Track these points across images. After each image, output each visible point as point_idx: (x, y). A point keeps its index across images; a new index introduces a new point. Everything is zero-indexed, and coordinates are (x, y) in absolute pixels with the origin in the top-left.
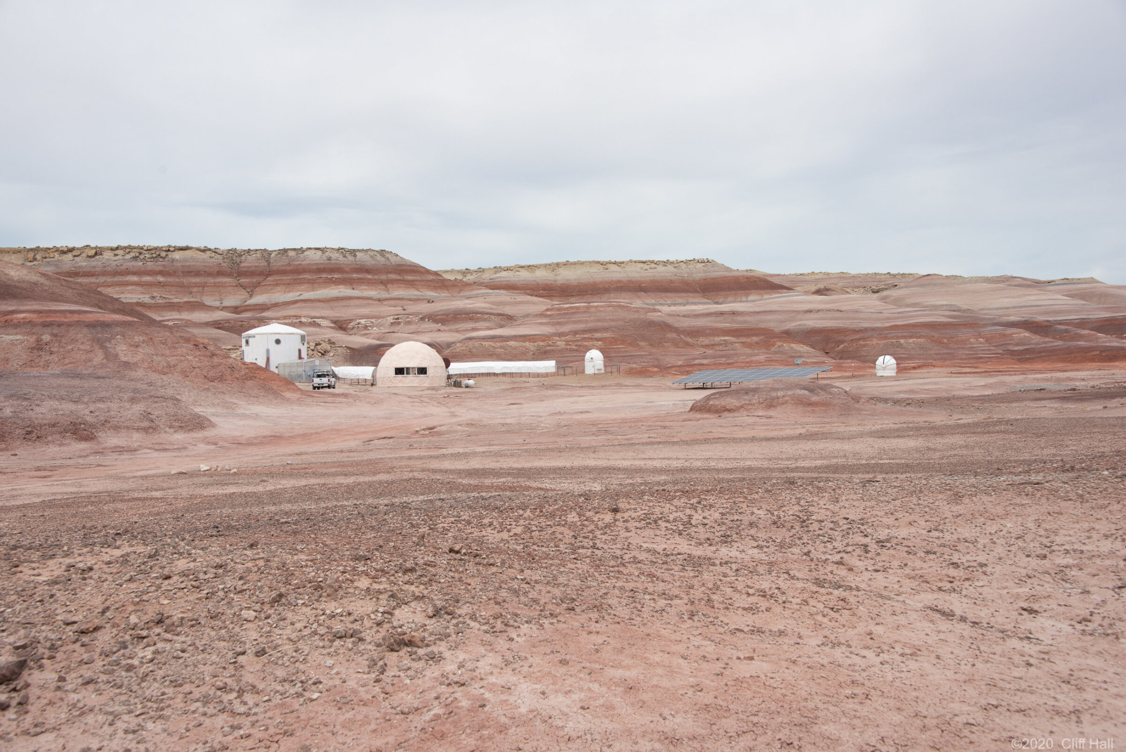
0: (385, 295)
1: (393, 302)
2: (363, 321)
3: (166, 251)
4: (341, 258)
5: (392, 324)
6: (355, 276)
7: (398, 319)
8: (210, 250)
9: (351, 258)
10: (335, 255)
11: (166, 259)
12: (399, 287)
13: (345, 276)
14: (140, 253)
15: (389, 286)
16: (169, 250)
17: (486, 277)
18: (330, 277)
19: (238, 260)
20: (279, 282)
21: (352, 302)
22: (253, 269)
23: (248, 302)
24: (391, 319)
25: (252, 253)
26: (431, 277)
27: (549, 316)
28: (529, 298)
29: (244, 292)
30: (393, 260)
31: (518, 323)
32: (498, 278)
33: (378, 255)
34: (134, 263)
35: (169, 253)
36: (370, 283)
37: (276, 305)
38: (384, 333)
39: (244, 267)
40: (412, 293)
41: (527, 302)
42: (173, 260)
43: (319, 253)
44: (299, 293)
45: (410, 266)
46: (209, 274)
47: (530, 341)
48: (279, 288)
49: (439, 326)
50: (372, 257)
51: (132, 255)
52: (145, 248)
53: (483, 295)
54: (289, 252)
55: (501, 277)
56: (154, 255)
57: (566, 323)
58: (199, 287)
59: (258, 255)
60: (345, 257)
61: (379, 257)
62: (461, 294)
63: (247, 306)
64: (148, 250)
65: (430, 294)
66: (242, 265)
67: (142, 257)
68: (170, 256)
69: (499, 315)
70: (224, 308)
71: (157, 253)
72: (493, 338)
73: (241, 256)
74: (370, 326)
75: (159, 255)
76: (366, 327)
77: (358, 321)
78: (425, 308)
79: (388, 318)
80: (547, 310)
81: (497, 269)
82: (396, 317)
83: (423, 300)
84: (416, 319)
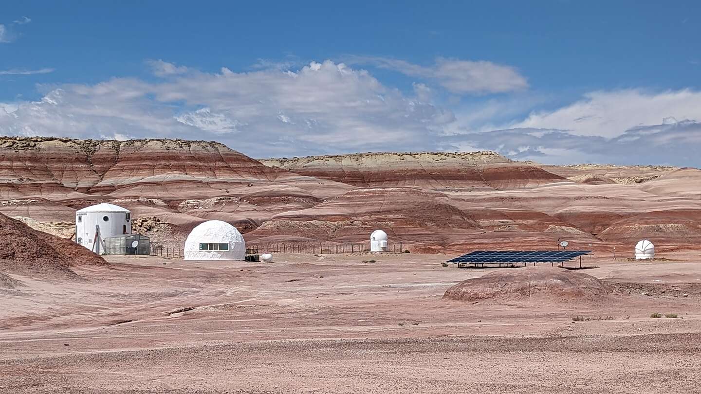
0: (212, 179)
1: (219, 186)
2: (191, 201)
3: (34, 141)
4: (178, 148)
5: (216, 204)
6: (188, 163)
7: (221, 199)
8: (70, 140)
9: (186, 148)
10: (173, 146)
11: (35, 148)
12: (225, 173)
13: (181, 163)
14: (14, 143)
15: (217, 172)
16: (37, 141)
17: (301, 164)
18: (167, 163)
19: (93, 149)
20: (125, 167)
21: (185, 186)
22: (105, 156)
23: (99, 184)
24: (214, 200)
25: (104, 143)
26: (252, 165)
27: (349, 198)
28: (334, 183)
29: (96, 176)
30: (221, 150)
31: (322, 204)
32: (310, 166)
33: (209, 145)
34: (8, 151)
35: (36, 143)
36: (200, 169)
37: (122, 186)
38: (208, 212)
39: (98, 155)
40: (235, 178)
41: (333, 187)
42: (40, 149)
43: (160, 143)
44: (141, 177)
45: (235, 155)
46: (70, 161)
47: (331, 220)
48: (125, 173)
49: (254, 206)
50: (203, 147)
51: (7, 144)
52: (18, 139)
53: (295, 181)
54: (135, 143)
55: (314, 166)
56: (25, 145)
57: (363, 205)
58: (60, 171)
59: (109, 145)
60: (181, 147)
61: (209, 148)
62: (277, 179)
63: (97, 187)
64: (20, 140)
65: (251, 178)
66: (96, 153)
67: (15, 146)
68: (38, 146)
69: (307, 197)
70: (78, 189)
71: (27, 143)
72: (298, 217)
73: (96, 145)
74: (197, 206)
75: (29, 144)
76: (193, 207)
77: (187, 201)
78: (244, 190)
80: (347, 194)
81: (310, 159)
82: (219, 198)
83: (244, 183)
84: (236, 200)
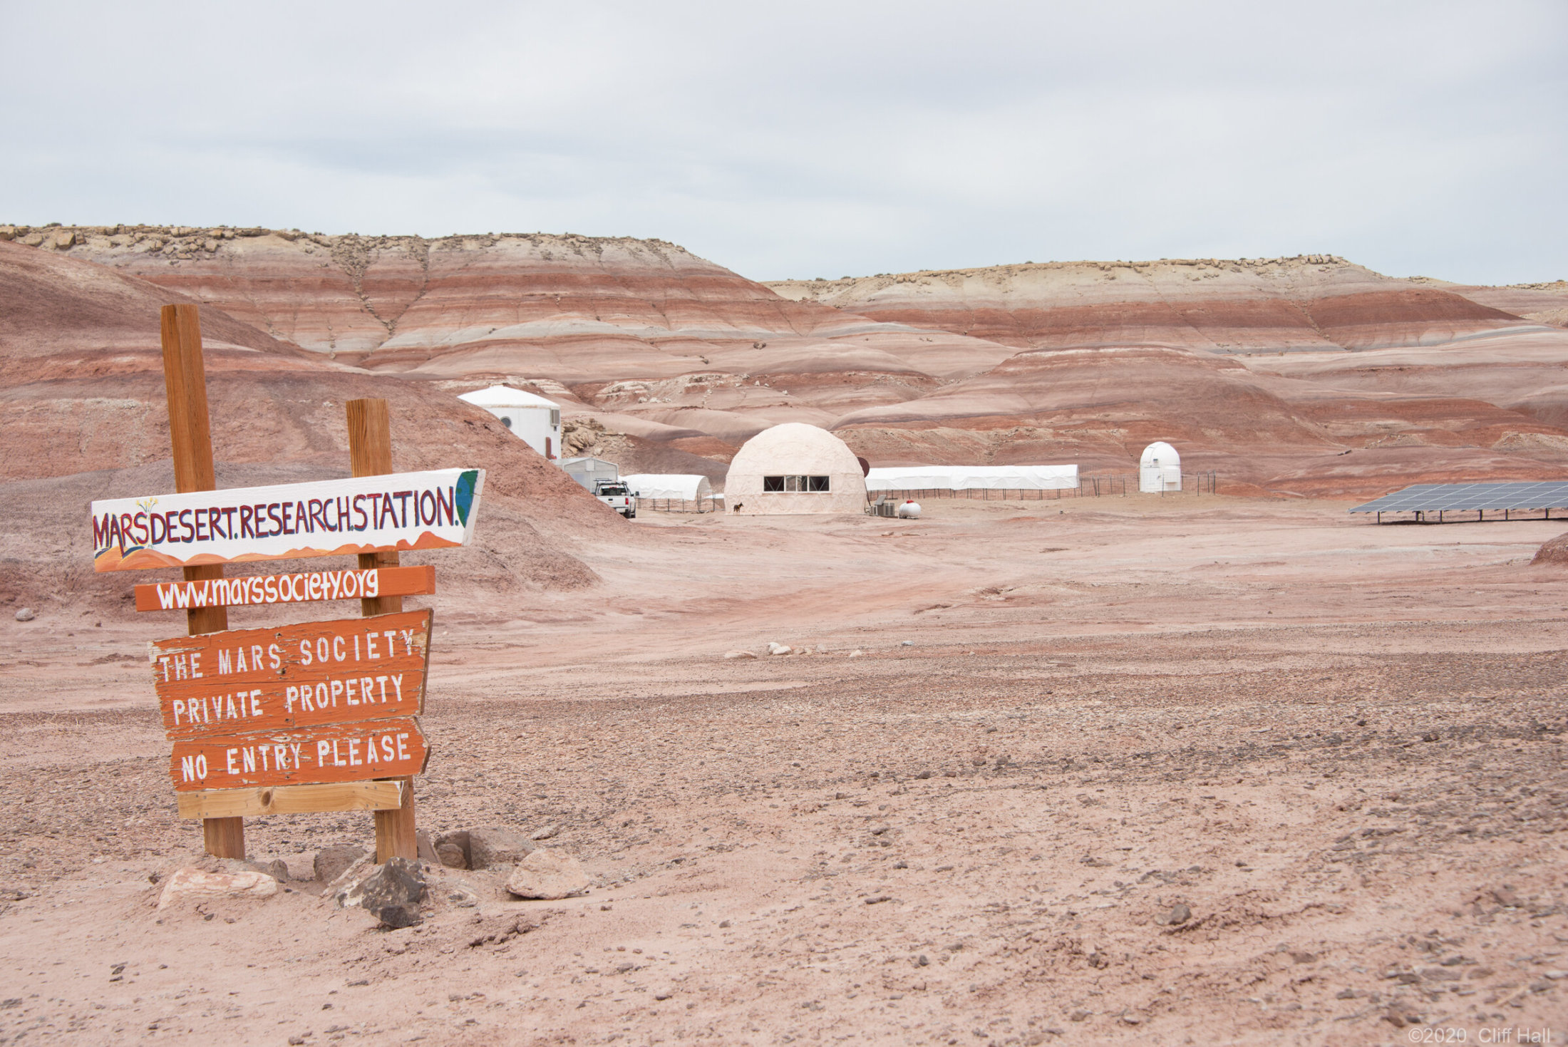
0: (662, 332)
1: (680, 347)
2: (627, 385)
3: (216, 238)
4: (571, 255)
5: (688, 390)
6: (600, 292)
7: (699, 380)
8: (305, 236)
9: (590, 255)
10: (558, 250)
11: (218, 255)
12: (692, 316)
13: (581, 291)
14: (165, 242)
15: (670, 314)
16: (222, 236)
17: (861, 295)
18: (550, 293)
19: (363, 257)
20: (447, 304)
21: (599, 346)
22: (393, 277)
23: (388, 345)
24: (685, 382)
25: (390, 243)
26: (754, 296)
27: (1013, 375)
28: (957, 339)
29: (376, 323)
30: (676, 260)
31: (939, 390)
32: (885, 297)
33: (645, 249)
34: (152, 262)
35: (222, 242)
36: (631, 307)
37: (444, 351)
38: (676, 409)
39: (375, 272)
40: (718, 327)
41: (955, 348)
42: (232, 257)
43: (527, 244)
44: (489, 327)
45: (711, 272)
46: (307, 287)
47: (978, 426)
48: (447, 317)
49: (783, 395)
50: (632, 253)
51: (148, 244)
52: (174, 231)
53: (863, 333)
54: (466, 242)
55: (891, 296)
56: (193, 247)
57: (1049, 390)
58: (286, 312)
59: (403, 249)
60: (578, 252)
61: (647, 254)
62: (818, 330)
63: (385, 352)
64: (179, 235)
65: (754, 330)
66: (372, 268)
67: (168, 249)
68: (224, 249)
69: (904, 373)
70: (339, 357)
71: (199, 242)
72: (903, 420)
73: (369, 249)
74: (644, 395)
75: (203, 246)
76: (635, 397)
77: (618, 384)
78: (750, 359)
79: (680, 379)
80: (1007, 363)
81: (883, 280)
82: (696, 376)
83: (739, 342)
84: (737, 381)
